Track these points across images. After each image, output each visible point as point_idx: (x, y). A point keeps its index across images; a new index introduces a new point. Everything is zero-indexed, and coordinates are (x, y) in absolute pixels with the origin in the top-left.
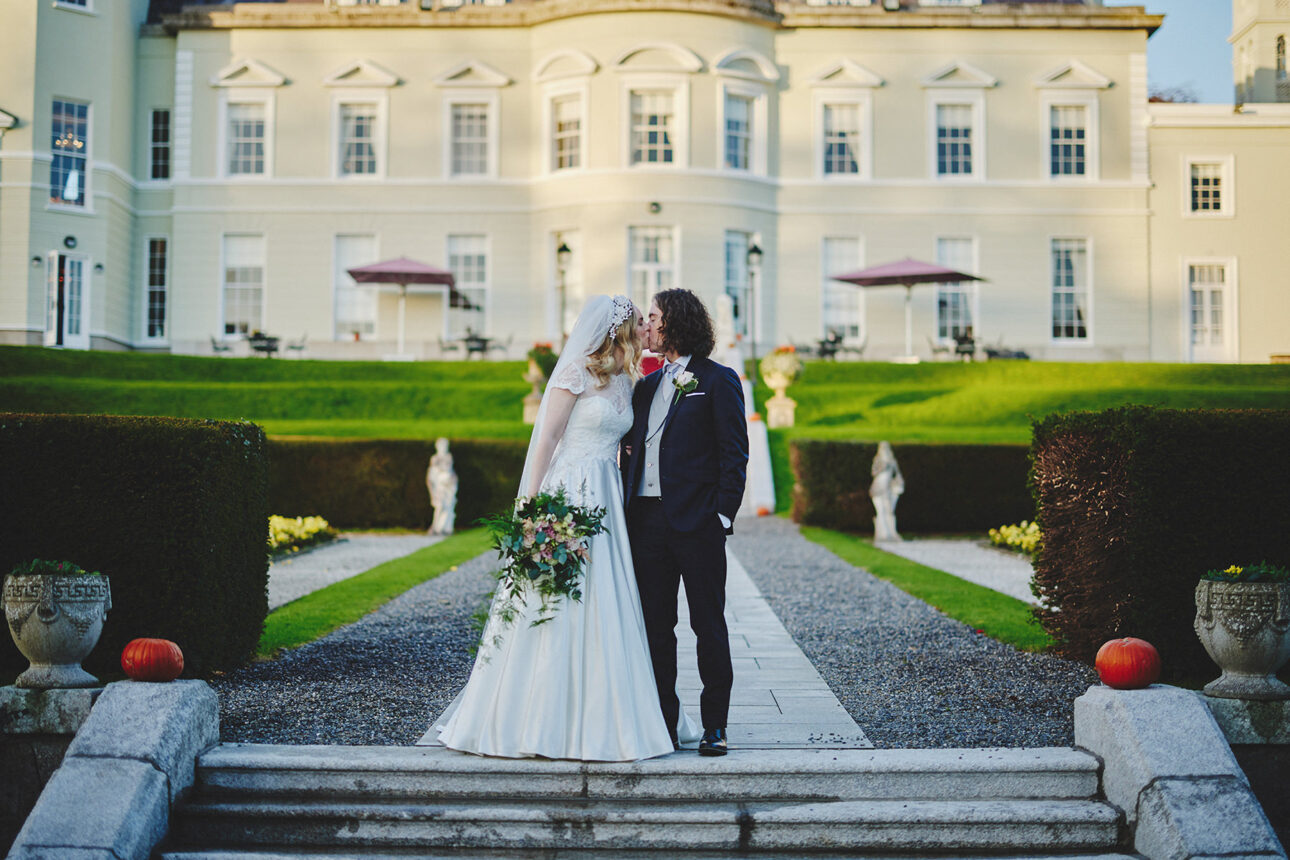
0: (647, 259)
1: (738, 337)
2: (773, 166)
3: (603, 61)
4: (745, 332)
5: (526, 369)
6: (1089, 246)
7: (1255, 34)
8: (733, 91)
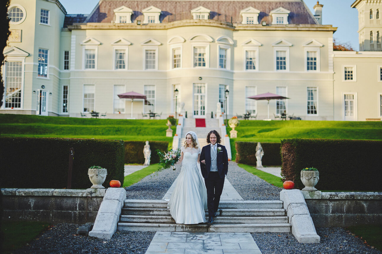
0: (198, 92)
1: (223, 113)
2: (232, 67)
3: (186, 39)
4: (225, 112)
5: (167, 122)
6: (317, 89)
7: (364, 30)
8: (222, 47)
